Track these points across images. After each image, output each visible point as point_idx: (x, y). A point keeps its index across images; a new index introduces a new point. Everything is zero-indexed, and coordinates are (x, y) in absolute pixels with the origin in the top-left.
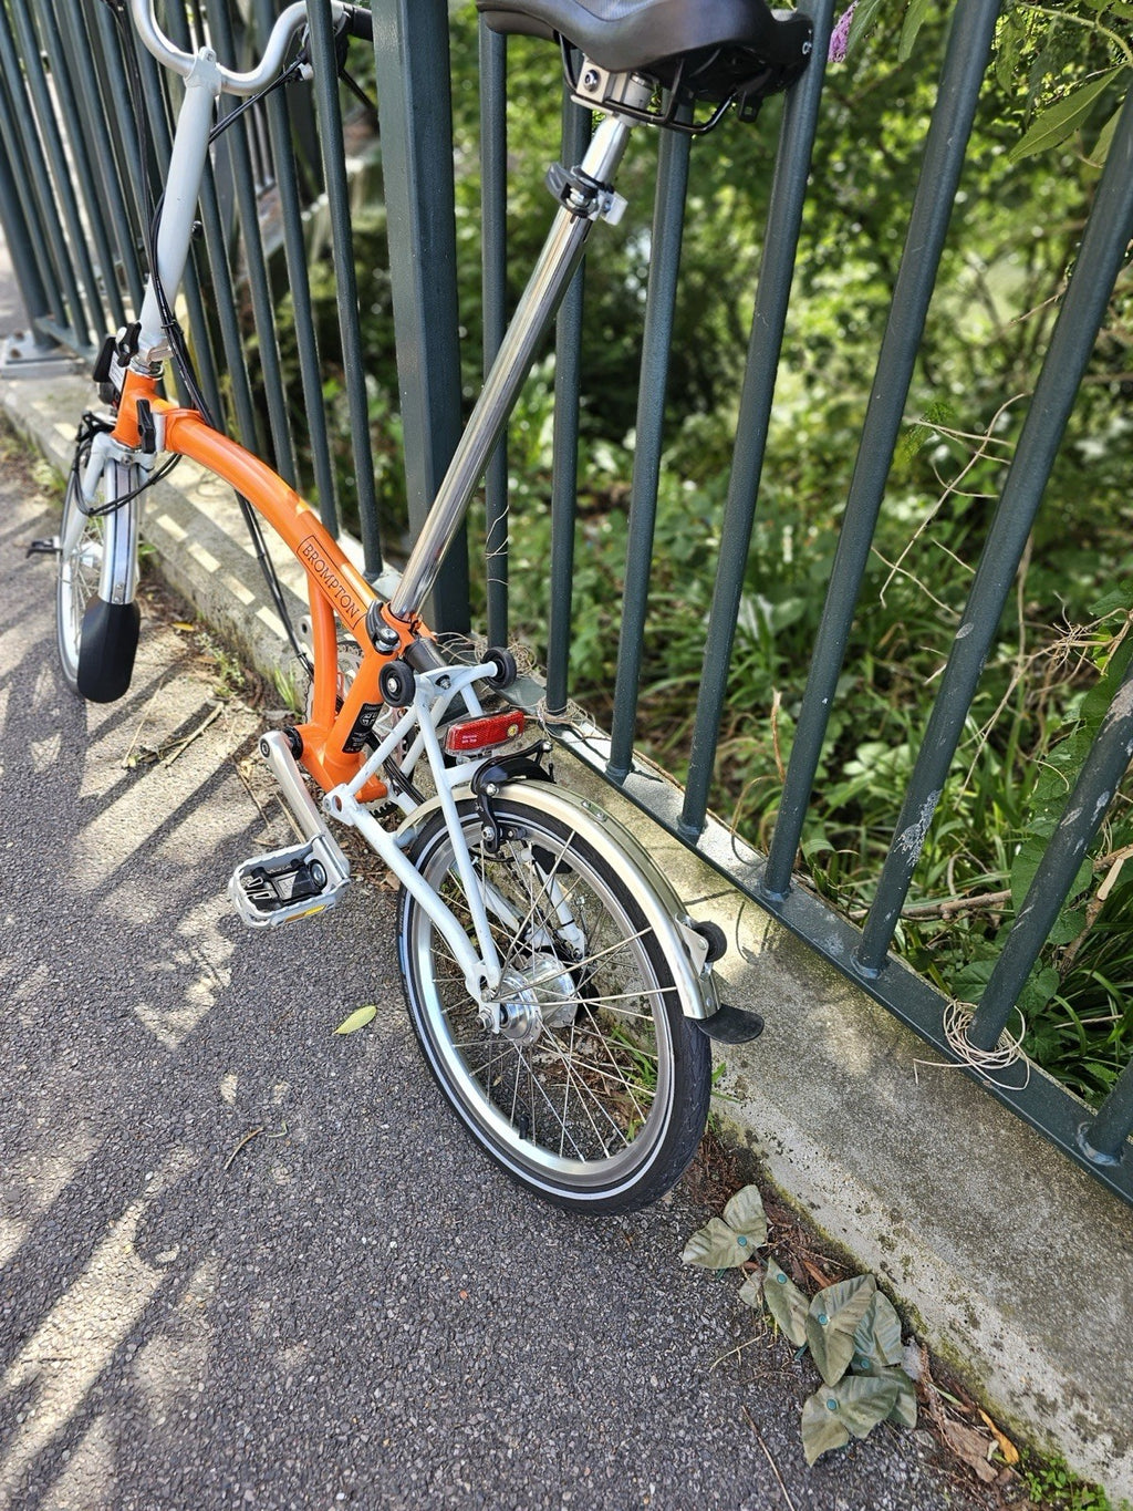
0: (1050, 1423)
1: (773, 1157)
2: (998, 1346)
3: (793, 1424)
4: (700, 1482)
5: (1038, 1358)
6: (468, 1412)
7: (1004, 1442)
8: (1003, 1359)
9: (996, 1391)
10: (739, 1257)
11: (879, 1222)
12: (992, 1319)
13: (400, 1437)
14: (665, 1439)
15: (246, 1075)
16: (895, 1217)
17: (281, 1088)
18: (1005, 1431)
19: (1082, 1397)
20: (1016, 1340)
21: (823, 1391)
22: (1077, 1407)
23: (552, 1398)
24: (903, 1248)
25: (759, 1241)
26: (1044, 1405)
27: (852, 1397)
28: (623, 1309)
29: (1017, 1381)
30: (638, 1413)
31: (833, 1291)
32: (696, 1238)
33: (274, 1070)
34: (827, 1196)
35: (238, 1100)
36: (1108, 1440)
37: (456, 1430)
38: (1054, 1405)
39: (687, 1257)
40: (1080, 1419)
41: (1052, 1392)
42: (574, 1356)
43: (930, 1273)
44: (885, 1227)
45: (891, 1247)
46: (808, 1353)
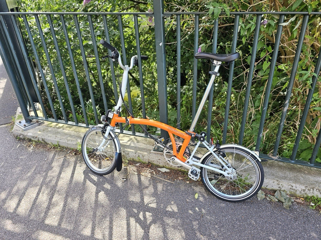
0: (306, 192)
2: (296, 187)
3: (284, 209)
4: (283, 219)
5: (301, 186)
6: (257, 227)
7: (301, 198)
8: (298, 188)
9: (298, 193)
10: (264, 196)
11: (276, 182)
12: (294, 185)
13: (253, 234)
14: (276, 217)
15: (191, 209)
16: (278, 181)
17: (197, 209)
18: (301, 197)
19: (307, 187)
20: (298, 186)
21: (284, 204)
22: (307, 188)
23: (262, 221)
24: (281, 183)
25: (264, 194)
26: (304, 190)
27: (287, 202)
28: (259, 208)
29: (300, 190)
30: (271, 217)
31: (276, 194)
32: (258, 197)
33: (193, 207)
34: (269, 183)
35: (193, 213)
36: (312, 189)
37: (257, 229)
38: (305, 190)
39: (259, 200)
40: (308, 189)
41: (304, 188)
42: (260, 215)
43: (285, 184)
44: (277, 182)
45: (279, 184)
46: (279, 201)
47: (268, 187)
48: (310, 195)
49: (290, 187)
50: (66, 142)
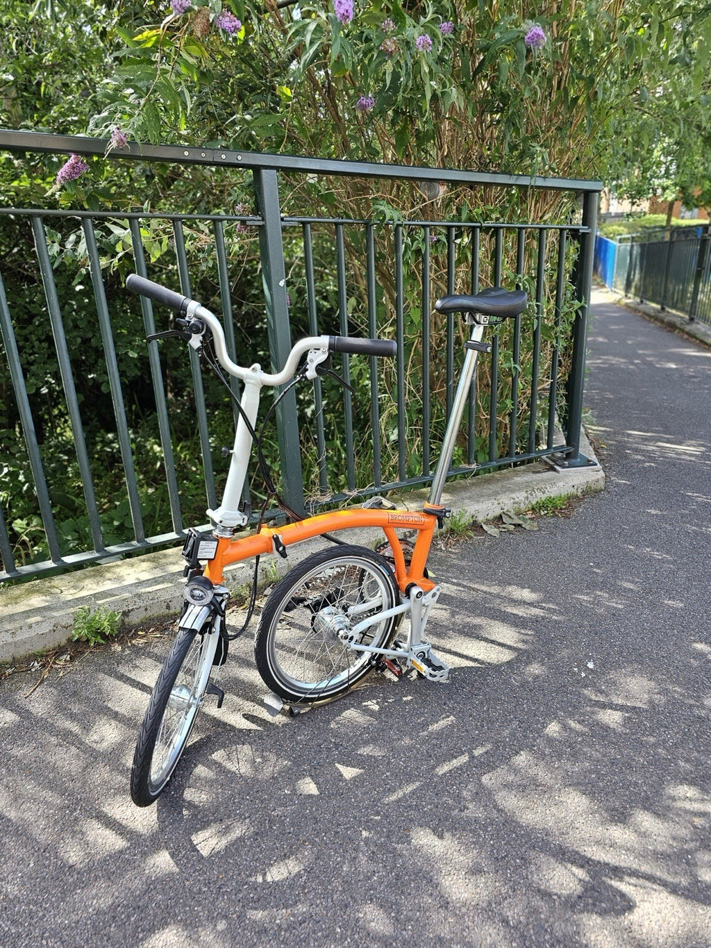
0: (529, 500)
1: (478, 515)
2: (518, 498)
3: (530, 531)
5: (521, 493)
7: (528, 512)
9: (523, 507)
10: (496, 530)
12: (513, 495)
18: (528, 510)
19: (527, 491)
20: (518, 494)
21: (523, 526)
24: (500, 501)
25: (493, 527)
26: (527, 498)
29: (523, 499)
31: (504, 519)
32: (493, 535)
34: (488, 508)
36: (532, 493)
39: (497, 536)
40: (529, 494)
41: (526, 495)
43: (505, 500)
45: (500, 504)
46: (514, 525)
47: (489, 517)
48: (534, 503)
49: (512, 501)
50: (10, 640)
